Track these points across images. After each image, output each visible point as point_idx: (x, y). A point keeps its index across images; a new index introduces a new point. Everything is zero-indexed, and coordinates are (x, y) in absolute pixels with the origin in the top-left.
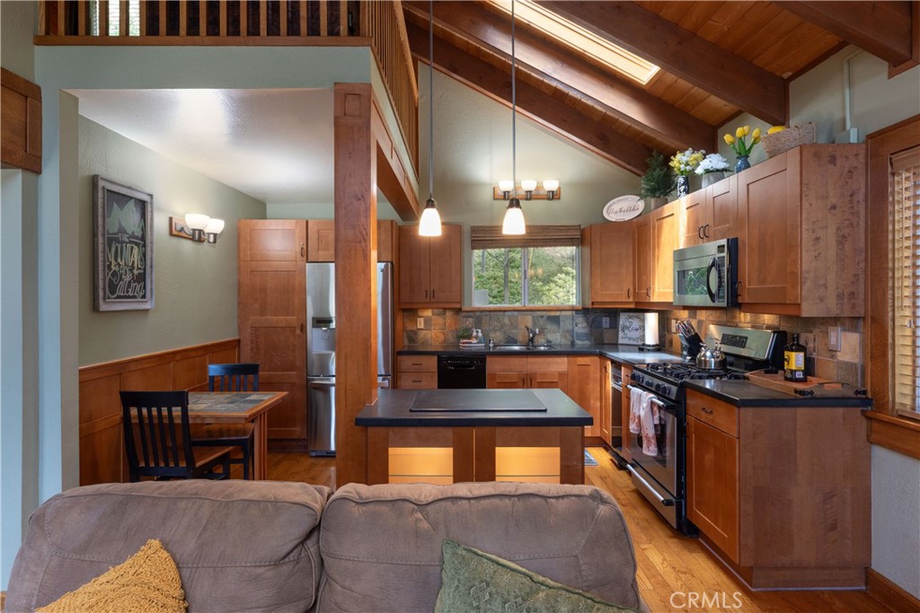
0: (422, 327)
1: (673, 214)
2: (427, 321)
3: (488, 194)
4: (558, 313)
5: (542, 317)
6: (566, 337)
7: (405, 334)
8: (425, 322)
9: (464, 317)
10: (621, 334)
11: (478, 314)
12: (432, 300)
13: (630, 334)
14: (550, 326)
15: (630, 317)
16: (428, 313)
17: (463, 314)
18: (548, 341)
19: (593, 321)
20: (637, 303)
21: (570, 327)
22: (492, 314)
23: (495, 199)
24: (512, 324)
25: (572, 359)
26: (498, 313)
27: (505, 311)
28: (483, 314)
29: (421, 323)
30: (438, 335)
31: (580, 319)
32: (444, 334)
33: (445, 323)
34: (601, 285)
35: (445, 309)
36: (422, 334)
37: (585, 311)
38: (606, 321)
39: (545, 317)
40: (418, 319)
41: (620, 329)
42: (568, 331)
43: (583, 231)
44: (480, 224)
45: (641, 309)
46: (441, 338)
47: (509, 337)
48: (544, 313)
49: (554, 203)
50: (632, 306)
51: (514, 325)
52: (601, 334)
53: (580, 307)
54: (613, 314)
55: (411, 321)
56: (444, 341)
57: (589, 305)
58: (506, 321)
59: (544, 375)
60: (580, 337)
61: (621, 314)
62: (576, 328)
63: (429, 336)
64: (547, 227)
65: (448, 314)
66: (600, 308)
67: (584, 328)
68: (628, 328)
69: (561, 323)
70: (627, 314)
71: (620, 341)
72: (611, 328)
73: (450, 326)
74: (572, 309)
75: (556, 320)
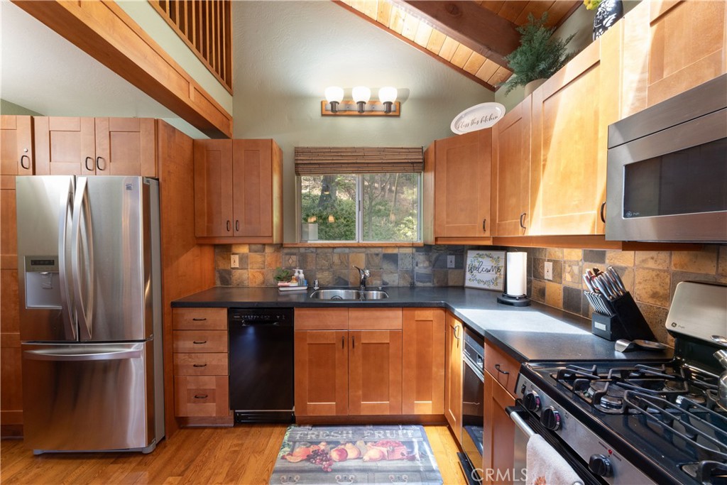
0: (237, 265)
1: (598, 63)
2: (243, 259)
3: (315, 110)
4: (396, 251)
5: (377, 255)
6: (404, 278)
7: (217, 275)
8: (241, 260)
9: (287, 254)
10: (468, 275)
11: (302, 250)
12: (237, 234)
13: (479, 276)
14: (387, 266)
15: (480, 256)
16: (244, 250)
17: (286, 251)
18: (384, 283)
19: (437, 259)
20: (495, 239)
21: (410, 267)
22: (319, 251)
23: (323, 115)
24: (342, 262)
25: (408, 312)
26: (326, 250)
27: (334, 248)
28: (308, 251)
29: (235, 261)
30: (256, 275)
31: (421, 258)
32: (263, 274)
33: (264, 262)
34: (448, 215)
35: (264, 245)
36: (237, 274)
37: (426, 248)
38: (451, 260)
39: (381, 256)
40: (232, 256)
41: (467, 270)
42: (407, 272)
43: (425, 154)
44: (306, 146)
45: (501, 247)
46: (260, 278)
47: (339, 277)
48: (380, 250)
49: (393, 121)
50: (489, 243)
51: (345, 263)
52: (446, 275)
53: (420, 242)
54: (460, 252)
55: (224, 259)
56: (263, 282)
57: (431, 240)
58: (336, 259)
59: (371, 334)
60: (421, 278)
61: (469, 252)
62: (417, 268)
63: (245, 276)
64: (384, 150)
65: (268, 250)
66: (444, 245)
67: (425, 268)
68: (477, 269)
69: (400, 262)
70: (476, 252)
71: (468, 283)
72: (456, 267)
73: (270, 264)
74: (413, 246)
75: (393, 259)
